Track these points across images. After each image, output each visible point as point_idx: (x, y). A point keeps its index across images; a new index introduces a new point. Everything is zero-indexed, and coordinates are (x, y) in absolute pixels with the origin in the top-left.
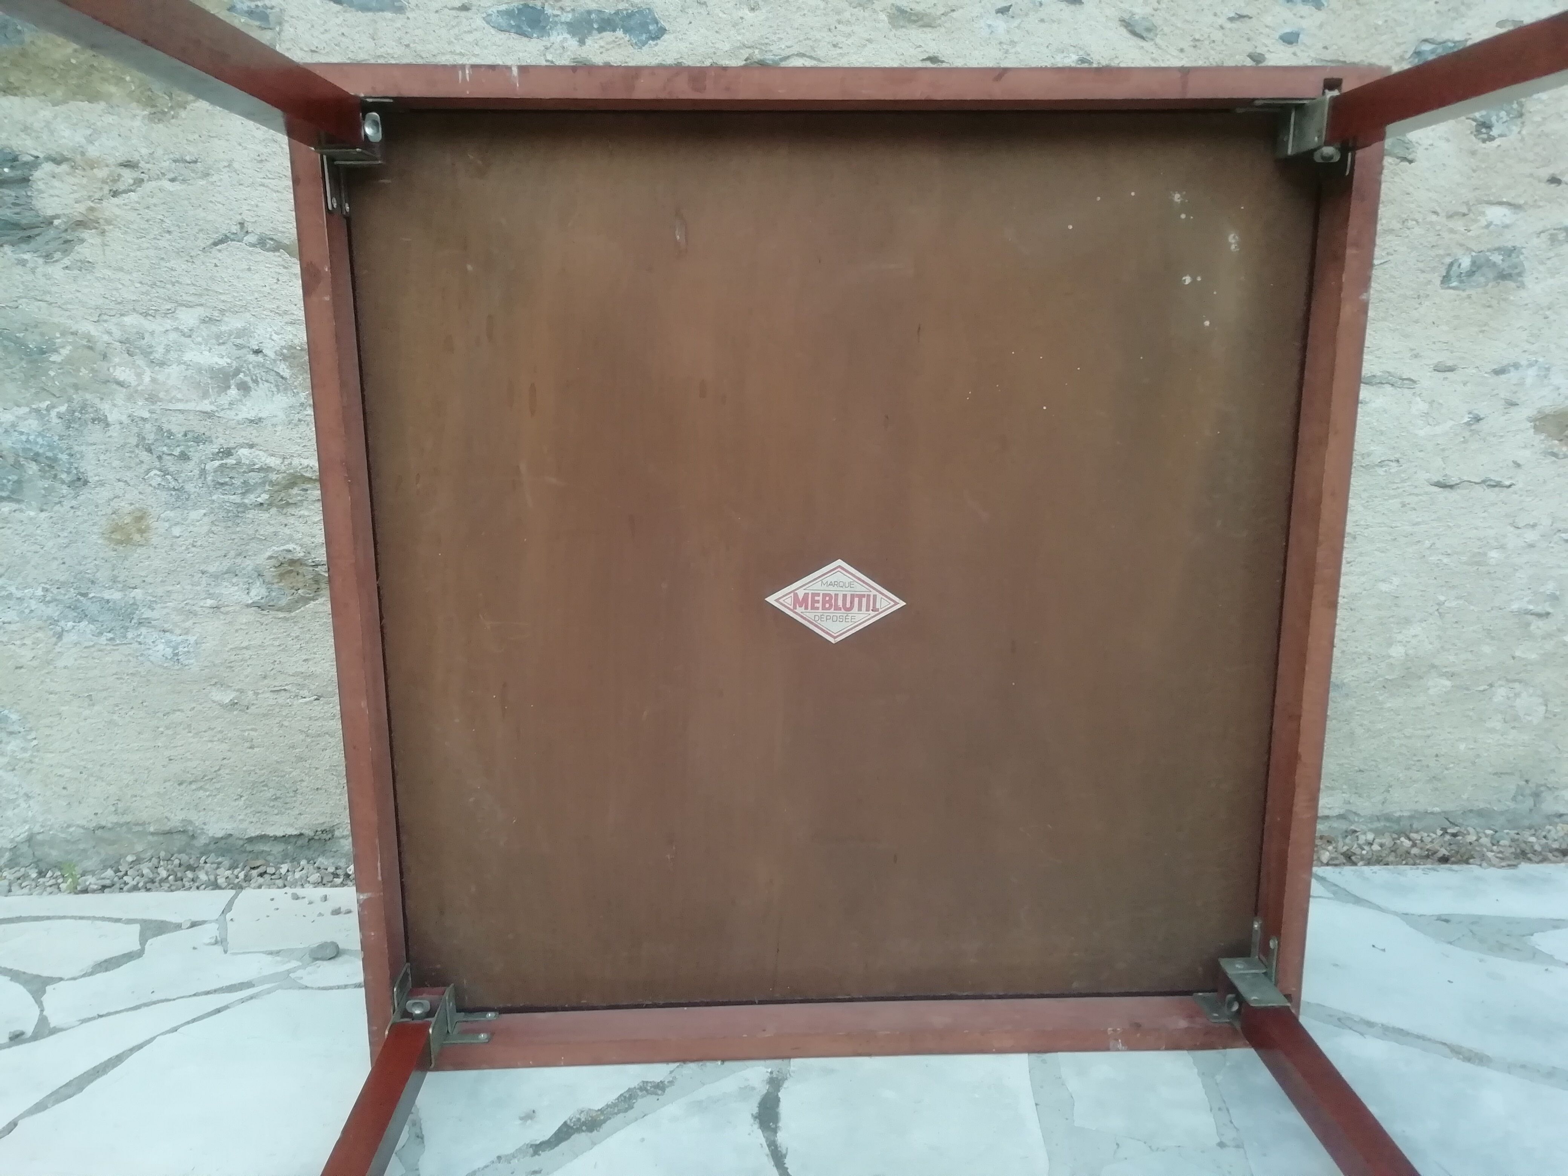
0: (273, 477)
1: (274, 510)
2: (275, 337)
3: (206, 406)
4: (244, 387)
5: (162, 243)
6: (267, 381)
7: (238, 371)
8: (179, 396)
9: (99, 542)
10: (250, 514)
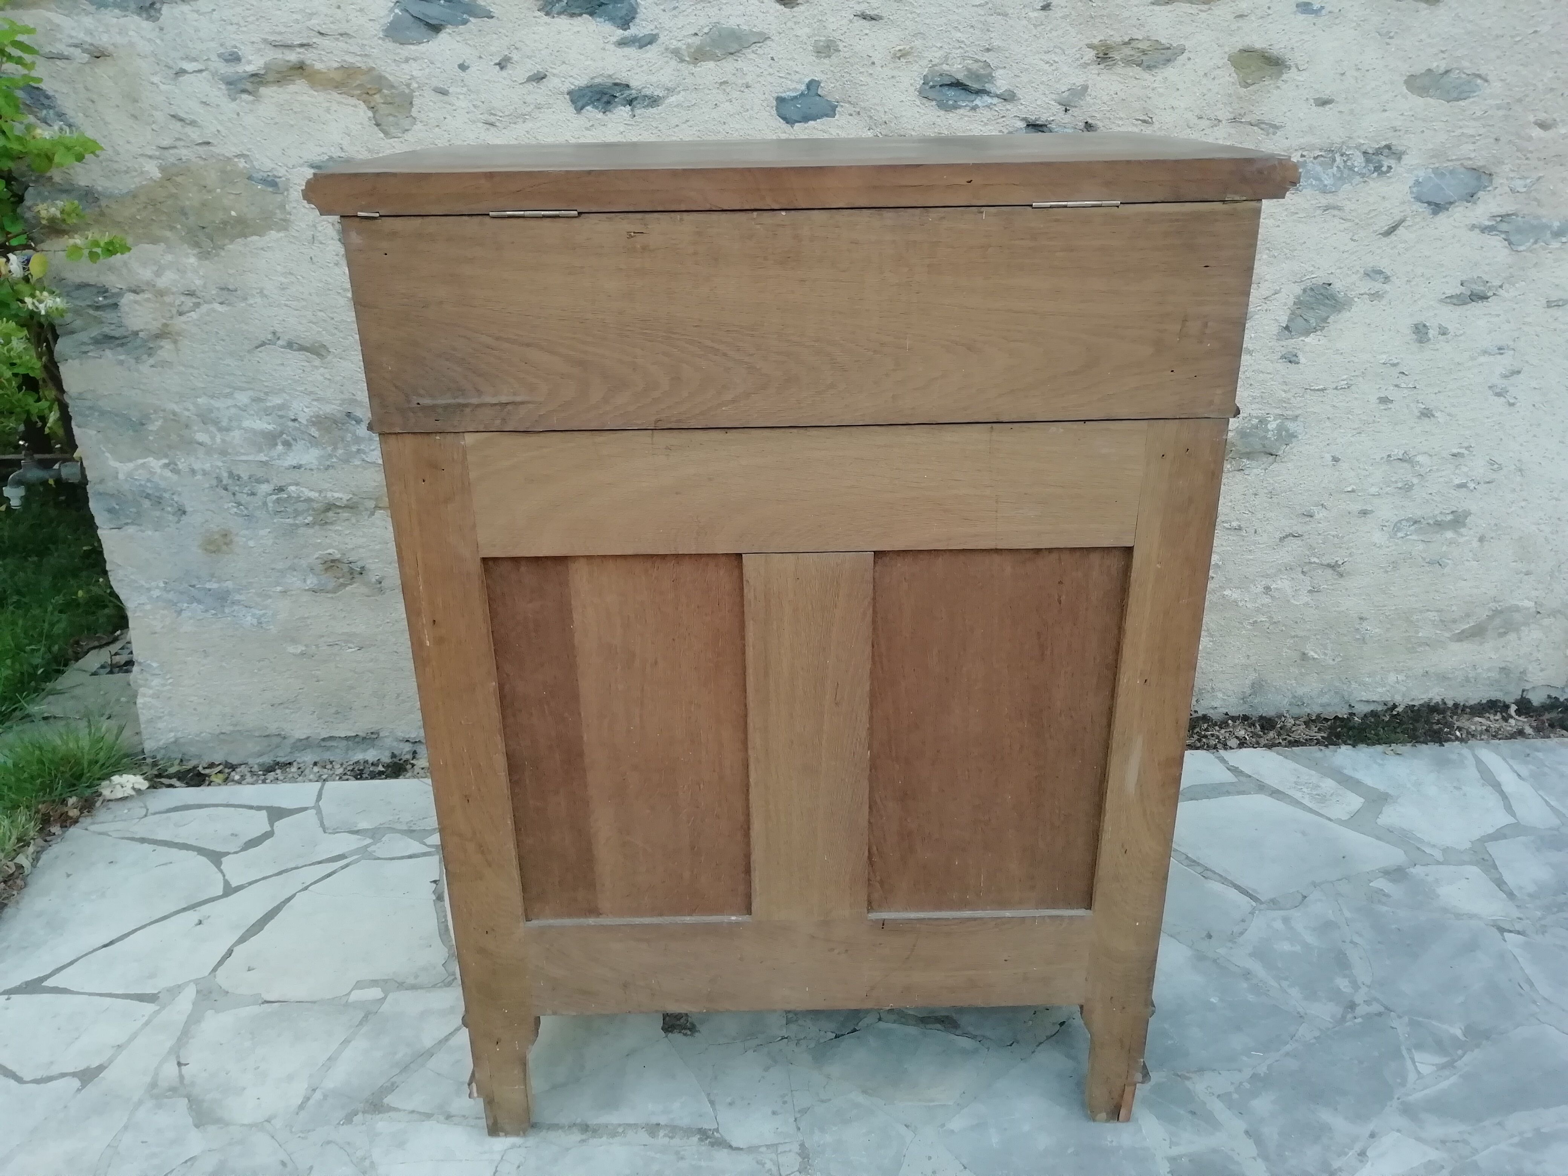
0: (315, 505)
1: (317, 527)
2: (306, 410)
3: (262, 457)
4: (287, 444)
5: (218, 348)
6: (304, 439)
7: (282, 433)
8: (242, 451)
9: (200, 551)
10: (301, 530)
